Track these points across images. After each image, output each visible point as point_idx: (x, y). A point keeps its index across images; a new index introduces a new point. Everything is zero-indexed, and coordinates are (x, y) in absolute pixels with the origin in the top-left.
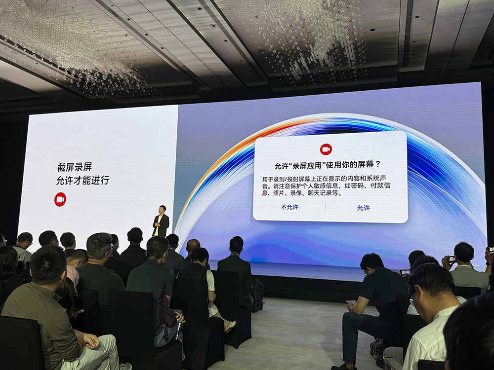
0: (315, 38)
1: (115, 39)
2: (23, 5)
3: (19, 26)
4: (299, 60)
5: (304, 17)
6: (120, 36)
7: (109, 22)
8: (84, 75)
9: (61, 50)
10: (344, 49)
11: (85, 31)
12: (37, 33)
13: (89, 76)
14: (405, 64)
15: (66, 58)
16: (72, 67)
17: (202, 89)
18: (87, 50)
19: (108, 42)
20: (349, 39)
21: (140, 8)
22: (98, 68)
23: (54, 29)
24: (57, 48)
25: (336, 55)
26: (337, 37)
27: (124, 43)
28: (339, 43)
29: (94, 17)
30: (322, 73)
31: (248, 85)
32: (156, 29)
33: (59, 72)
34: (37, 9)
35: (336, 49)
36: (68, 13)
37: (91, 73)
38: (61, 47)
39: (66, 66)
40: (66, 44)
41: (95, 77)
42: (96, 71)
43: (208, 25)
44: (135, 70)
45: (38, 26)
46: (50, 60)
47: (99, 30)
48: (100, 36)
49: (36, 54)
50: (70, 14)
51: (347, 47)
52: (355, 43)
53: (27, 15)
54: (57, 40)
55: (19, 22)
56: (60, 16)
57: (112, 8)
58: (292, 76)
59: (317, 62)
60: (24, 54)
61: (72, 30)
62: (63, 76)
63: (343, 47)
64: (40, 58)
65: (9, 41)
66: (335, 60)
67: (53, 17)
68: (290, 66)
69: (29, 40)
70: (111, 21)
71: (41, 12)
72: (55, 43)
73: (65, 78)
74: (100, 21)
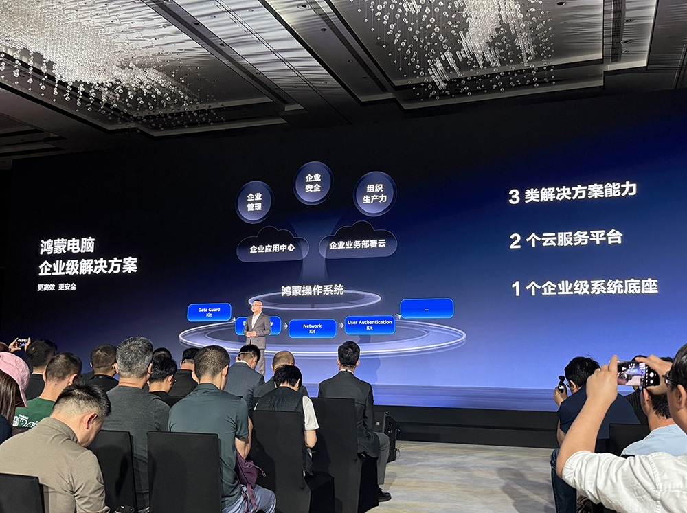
0: (468, 20)
1: (146, 32)
4: (443, 57)
7: (135, 6)
9: (60, 53)
10: (515, 36)
11: (97, 21)
13: (107, 93)
14: (616, 56)
15: (69, 66)
16: (79, 78)
17: (288, 108)
19: (134, 38)
24: (53, 49)
25: (503, 47)
26: (504, 17)
27: (161, 39)
28: (507, 26)
31: (363, 99)
32: (213, 15)
35: (500, 37)
40: (68, 42)
47: (119, 19)
48: (121, 28)
51: (521, 32)
58: (433, 83)
68: (429, 66)
69: (8, 38)
70: (140, 3)
72: (50, 42)
73: (68, 98)
74: (121, 4)
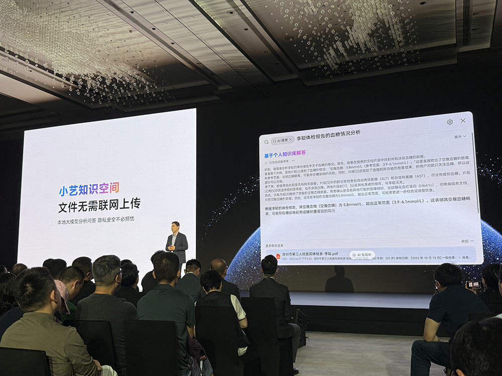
0: (353, 18)
2: (13, 4)
3: (8, 29)
4: (334, 46)
6: (124, 32)
7: (109, 17)
8: (85, 81)
9: (57, 53)
10: (389, 29)
11: (83, 30)
12: (30, 36)
13: (90, 81)
14: (466, 42)
15: (63, 63)
16: (71, 71)
17: (220, 88)
18: (86, 51)
20: (395, 16)
22: (101, 72)
23: (48, 30)
24: (52, 51)
25: (380, 36)
26: (380, 14)
27: (128, 41)
28: (383, 22)
29: (93, 12)
30: (365, 59)
31: (275, 79)
32: (164, 22)
33: (56, 79)
34: (28, 8)
36: (63, 10)
37: (93, 78)
38: (57, 49)
39: (64, 71)
40: (62, 45)
41: (97, 83)
42: (98, 76)
43: (224, 13)
44: (142, 71)
45: (30, 27)
46: (45, 65)
48: (101, 34)
49: (29, 60)
50: (65, 11)
51: (393, 25)
52: (402, 21)
53: (17, 15)
54: (52, 42)
55: (9, 24)
56: (54, 14)
58: (328, 66)
59: (356, 47)
60: (15, 61)
61: (69, 30)
62: (60, 84)
63: (387, 26)
64: (34, 64)
66: (379, 42)
67: (47, 16)
68: (325, 53)
69: (20, 44)
70: (113, 15)
71: (33, 11)
72: (50, 45)
73: (63, 86)
74: (99, 16)
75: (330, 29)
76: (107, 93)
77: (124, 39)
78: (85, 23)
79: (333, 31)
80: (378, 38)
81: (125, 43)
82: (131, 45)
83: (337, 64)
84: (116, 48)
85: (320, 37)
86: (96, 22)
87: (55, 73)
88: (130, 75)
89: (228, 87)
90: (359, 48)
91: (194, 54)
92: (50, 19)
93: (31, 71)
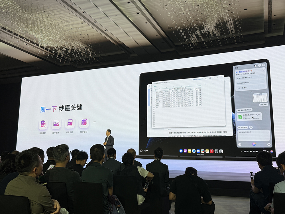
0: (206, 17)
1: (75, 26)
2: (17, 7)
3: (15, 21)
4: (196, 33)
5: (198, 4)
6: (79, 24)
7: (71, 15)
8: (56, 50)
9: (41, 35)
10: (226, 23)
11: (56, 22)
12: (26, 25)
13: (59, 51)
14: (270, 32)
15: (44, 40)
16: (48, 45)
17: (131, 56)
18: (57, 34)
19: (70, 28)
20: (230, 16)
21: (90, 5)
22: (65, 45)
23: (36, 21)
24: (38, 33)
25: (221, 28)
26: (221, 15)
27: (81, 28)
28: (223, 19)
29: (62, 12)
30: (212, 40)
31: (162, 51)
32: (101, 18)
33: (40, 49)
34: (26, 10)
35: (221, 23)
36: (45, 11)
37: (61, 49)
38: (41, 32)
39: (45, 45)
41: (63, 51)
42: (64, 48)
43: (134, 13)
44: (88, 45)
45: (26, 20)
46: (34, 41)
47: (64, 21)
48: (66, 24)
49: (25, 38)
50: (46, 12)
51: (229, 22)
52: (234, 19)
53: (19, 13)
54: (39, 28)
55: (15, 18)
56: (40, 13)
57: (73, 6)
58: (192, 44)
59: (208, 33)
60: (18, 39)
61: (48, 22)
62: (43, 52)
64: (28, 40)
65: (9, 31)
66: (220, 31)
67: (36, 14)
68: (190, 37)
69: (21, 29)
70: (72, 14)
71: (29, 11)
72: (37, 30)
73: (44, 53)
74: (65, 15)
75: (193, 23)
76: (68, 57)
77: (78, 27)
78: (57, 18)
79: (195, 25)
80: (220, 28)
81: (79, 30)
82: (83, 31)
83: (197, 43)
84: (74, 32)
85: (188, 28)
86: (63, 18)
87: (40, 45)
88: (82, 47)
89: (136, 55)
90: (209, 34)
91: (117, 36)
92: (38, 15)
93: (26, 44)
